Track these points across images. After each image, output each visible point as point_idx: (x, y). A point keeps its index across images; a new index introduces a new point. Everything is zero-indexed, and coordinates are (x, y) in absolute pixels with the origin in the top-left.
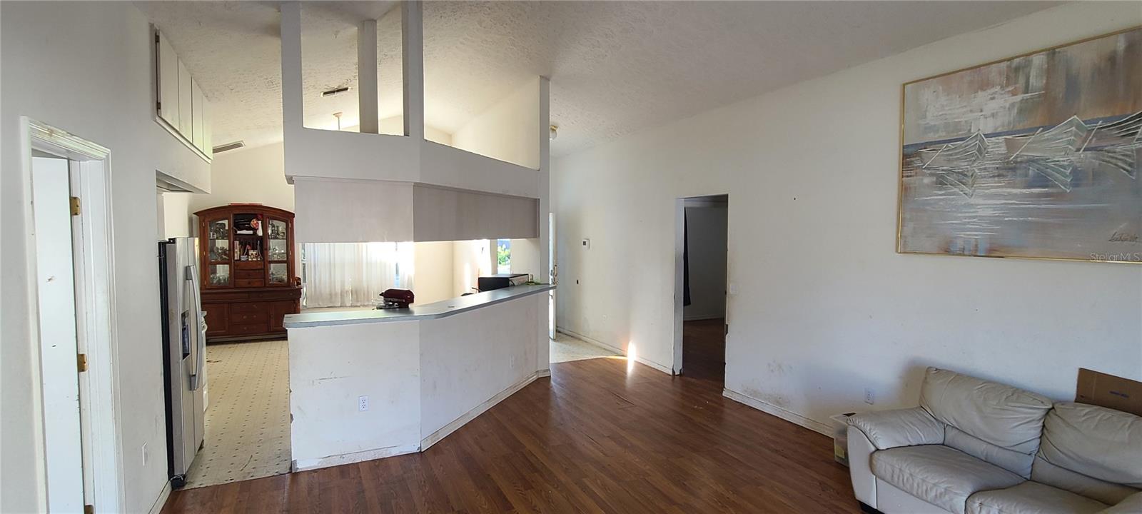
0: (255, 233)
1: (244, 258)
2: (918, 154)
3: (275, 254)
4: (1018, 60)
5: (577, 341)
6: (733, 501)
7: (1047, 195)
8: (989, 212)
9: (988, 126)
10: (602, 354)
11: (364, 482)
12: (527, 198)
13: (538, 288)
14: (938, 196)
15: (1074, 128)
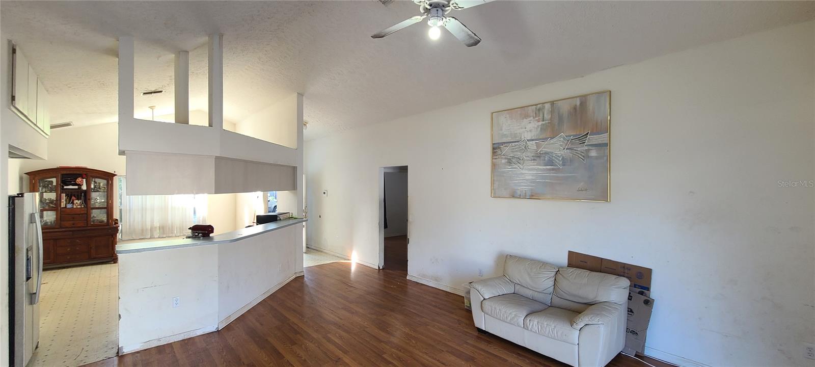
0: (80, 188)
1: (69, 206)
2: (499, 148)
3: (97, 202)
4: (539, 105)
5: (319, 253)
6: (414, 336)
7: (553, 169)
8: (530, 177)
9: (528, 136)
10: (336, 260)
11: (177, 355)
12: (290, 166)
13: (295, 221)
14: (508, 169)
15: (562, 139)
